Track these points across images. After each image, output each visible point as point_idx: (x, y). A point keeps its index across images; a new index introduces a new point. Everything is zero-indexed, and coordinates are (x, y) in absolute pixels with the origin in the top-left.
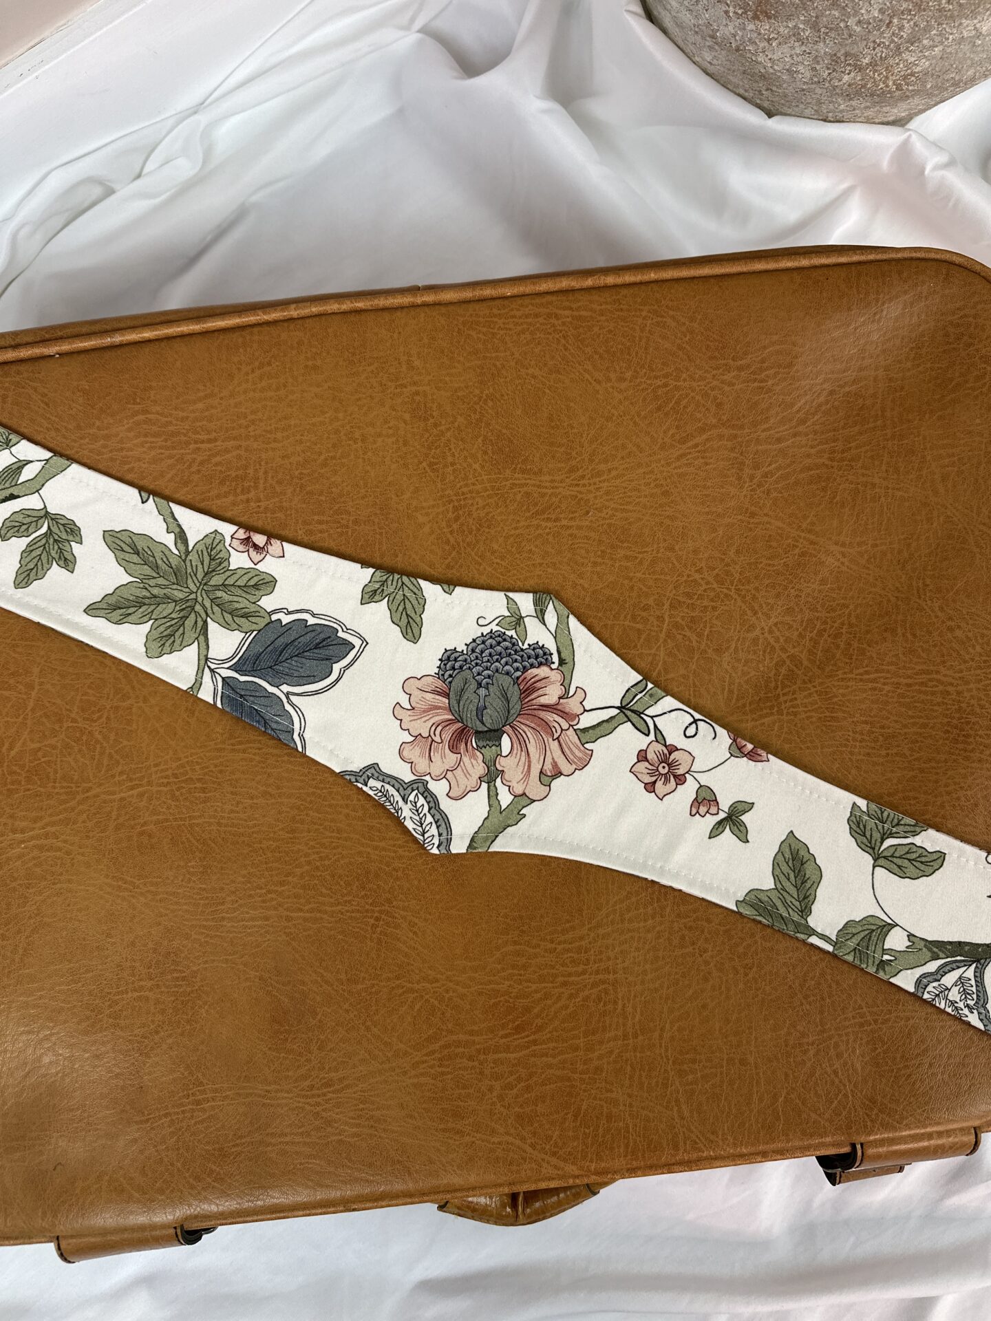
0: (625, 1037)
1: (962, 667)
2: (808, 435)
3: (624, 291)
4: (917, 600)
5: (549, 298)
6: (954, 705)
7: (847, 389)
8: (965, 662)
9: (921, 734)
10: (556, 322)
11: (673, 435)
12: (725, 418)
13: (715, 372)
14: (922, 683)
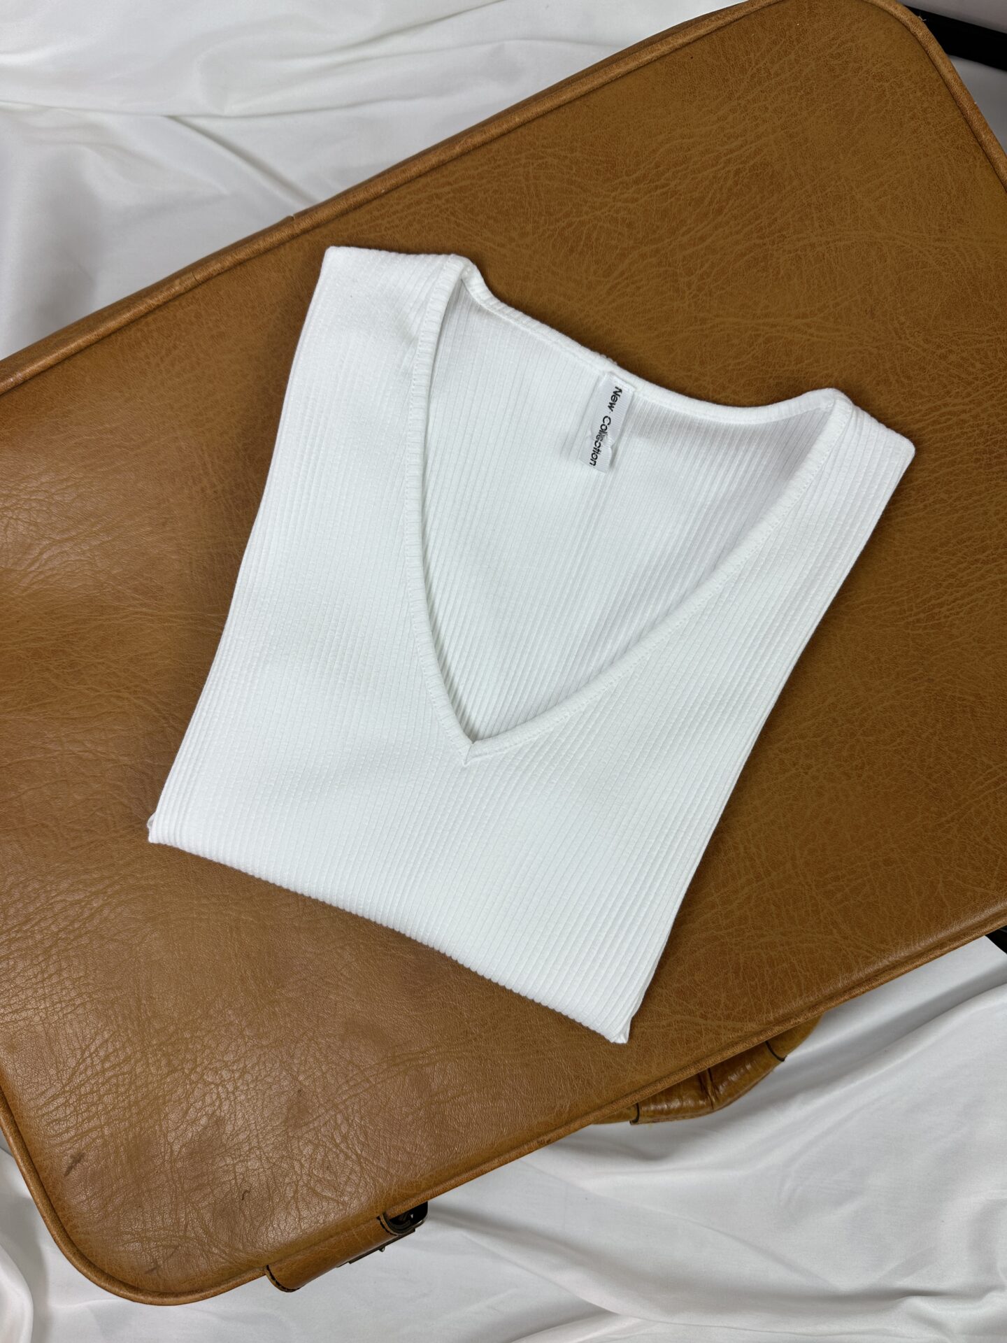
0: (758, 878)
1: (970, 389)
2: (728, 223)
3: (495, 146)
4: (898, 342)
5: (423, 181)
6: (974, 431)
7: (752, 163)
8: (970, 384)
9: (951, 473)
10: (439, 202)
11: (595, 273)
12: (640, 236)
13: (613, 194)
14: (934, 422)
